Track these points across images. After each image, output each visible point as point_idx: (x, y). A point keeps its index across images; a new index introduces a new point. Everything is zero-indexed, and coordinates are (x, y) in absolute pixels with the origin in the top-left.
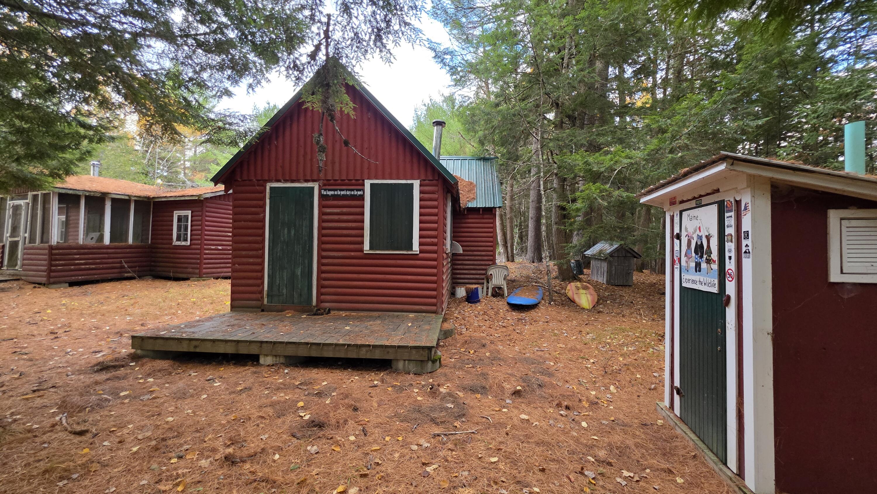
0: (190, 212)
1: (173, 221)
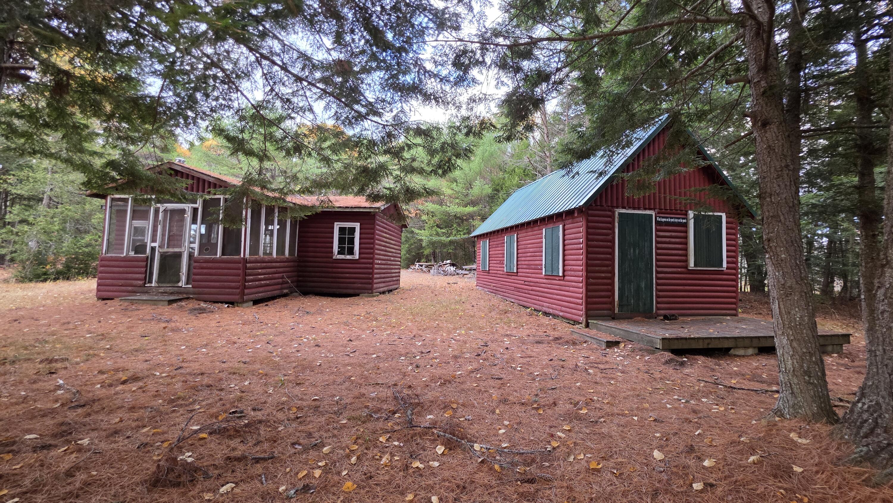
0: (359, 224)
1: (333, 233)
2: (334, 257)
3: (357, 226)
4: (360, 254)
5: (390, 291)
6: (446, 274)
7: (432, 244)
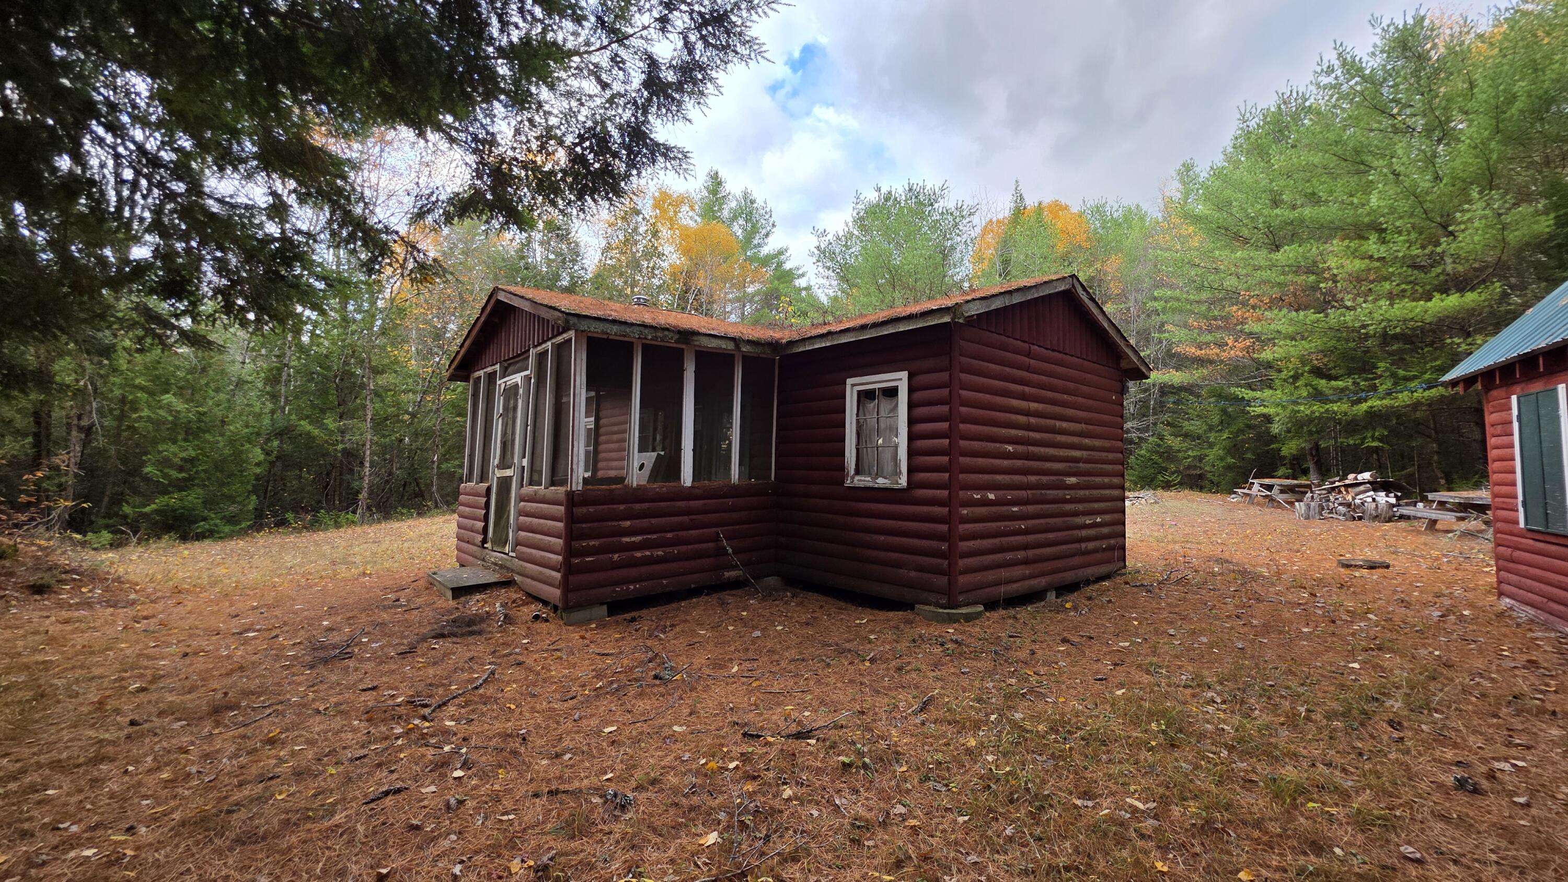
0: (904, 375)
1: (843, 411)
2: (848, 483)
3: (900, 380)
4: (910, 471)
5: (1072, 587)
6: (1355, 513)
7: (1298, 426)
